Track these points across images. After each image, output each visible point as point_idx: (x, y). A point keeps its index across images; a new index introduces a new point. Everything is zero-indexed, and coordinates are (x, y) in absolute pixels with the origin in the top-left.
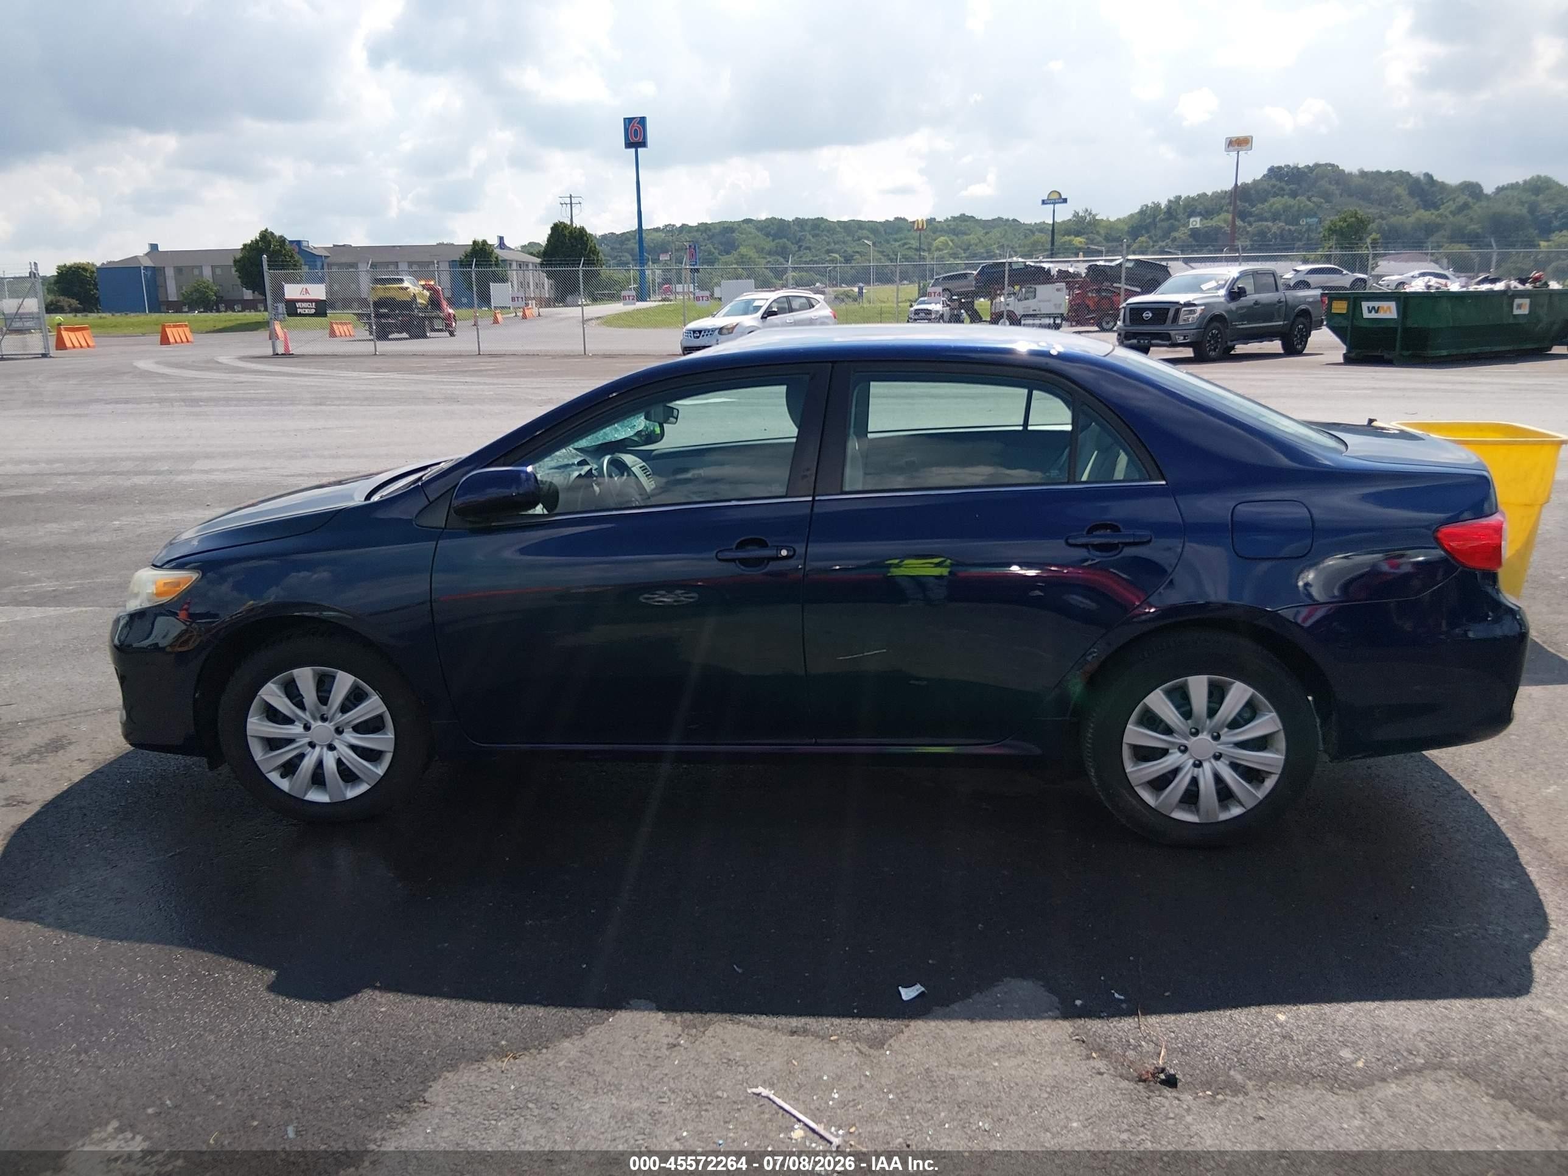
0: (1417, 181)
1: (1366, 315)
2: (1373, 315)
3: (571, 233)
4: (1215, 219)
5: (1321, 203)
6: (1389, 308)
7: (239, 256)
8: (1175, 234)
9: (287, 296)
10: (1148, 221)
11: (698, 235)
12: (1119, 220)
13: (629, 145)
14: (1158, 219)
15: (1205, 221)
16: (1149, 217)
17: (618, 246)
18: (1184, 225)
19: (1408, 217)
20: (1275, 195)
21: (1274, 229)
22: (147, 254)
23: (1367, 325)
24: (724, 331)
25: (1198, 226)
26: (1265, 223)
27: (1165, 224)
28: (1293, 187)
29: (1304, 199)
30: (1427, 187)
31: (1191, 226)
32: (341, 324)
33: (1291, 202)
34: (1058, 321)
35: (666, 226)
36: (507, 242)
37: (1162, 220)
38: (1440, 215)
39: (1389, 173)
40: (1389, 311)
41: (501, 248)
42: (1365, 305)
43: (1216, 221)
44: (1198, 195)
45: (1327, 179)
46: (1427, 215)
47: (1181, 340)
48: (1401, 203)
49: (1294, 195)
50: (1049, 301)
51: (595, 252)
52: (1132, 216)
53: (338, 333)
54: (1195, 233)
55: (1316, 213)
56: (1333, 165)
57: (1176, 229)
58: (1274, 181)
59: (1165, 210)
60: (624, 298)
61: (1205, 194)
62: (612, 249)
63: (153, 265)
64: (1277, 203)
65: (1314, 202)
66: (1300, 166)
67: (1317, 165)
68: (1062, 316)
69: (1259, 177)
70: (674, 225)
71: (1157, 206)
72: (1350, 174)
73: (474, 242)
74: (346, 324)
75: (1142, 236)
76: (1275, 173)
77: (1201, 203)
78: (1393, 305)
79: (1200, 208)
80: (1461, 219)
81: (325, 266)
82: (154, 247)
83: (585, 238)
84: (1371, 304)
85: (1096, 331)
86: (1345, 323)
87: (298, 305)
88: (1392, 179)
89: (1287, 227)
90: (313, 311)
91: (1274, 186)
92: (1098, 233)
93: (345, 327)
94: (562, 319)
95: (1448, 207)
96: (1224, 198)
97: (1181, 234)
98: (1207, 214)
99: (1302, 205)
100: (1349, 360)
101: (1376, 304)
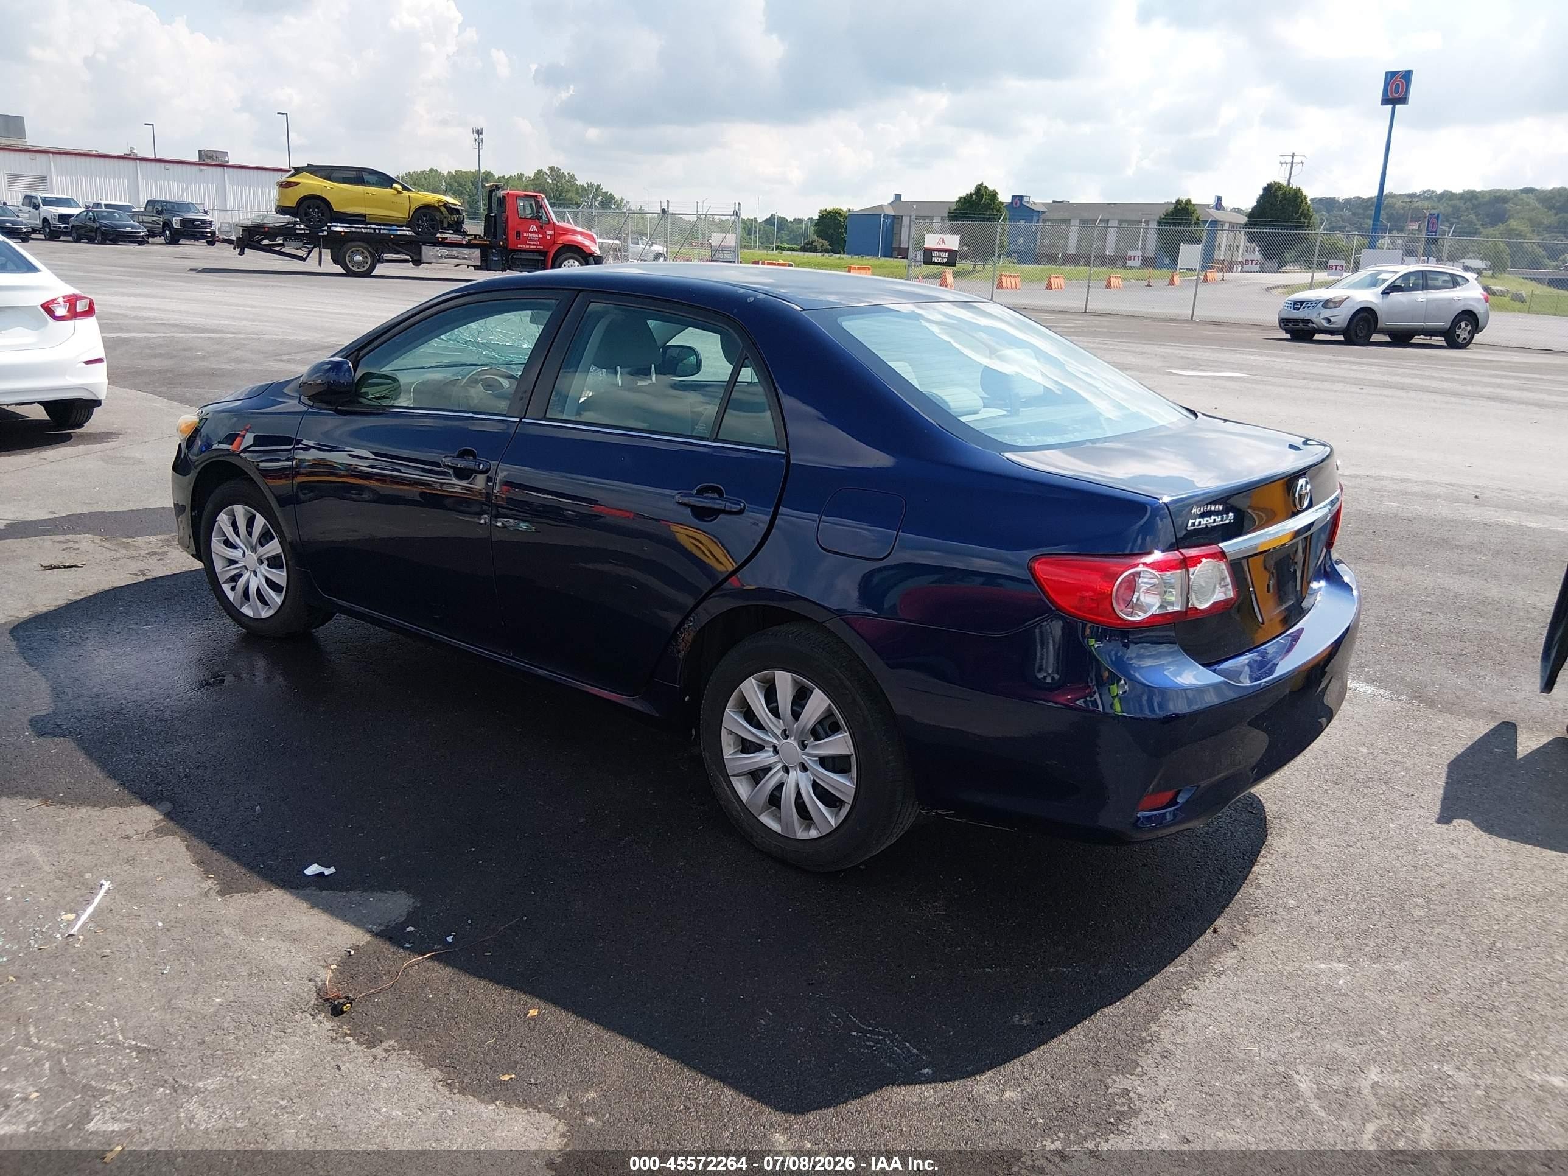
3: (1284, 194)
7: (953, 207)
9: (926, 245)
11: (1460, 204)
13: (1386, 101)
17: (1361, 211)
22: (891, 204)
24: (1331, 304)
32: (1010, 276)
35: (1425, 192)
36: (1224, 203)
41: (1217, 209)
51: (1307, 215)
53: (1004, 285)
60: (1331, 268)
62: (1354, 214)
63: (893, 213)
70: (1434, 192)
73: (1178, 201)
74: (1014, 276)
81: (1041, 221)
82: (898, 197)
83: (1299, 200)
87: (934, 254)
90: (945, 260)
93: (1013, 279)
94: (1245, 285)
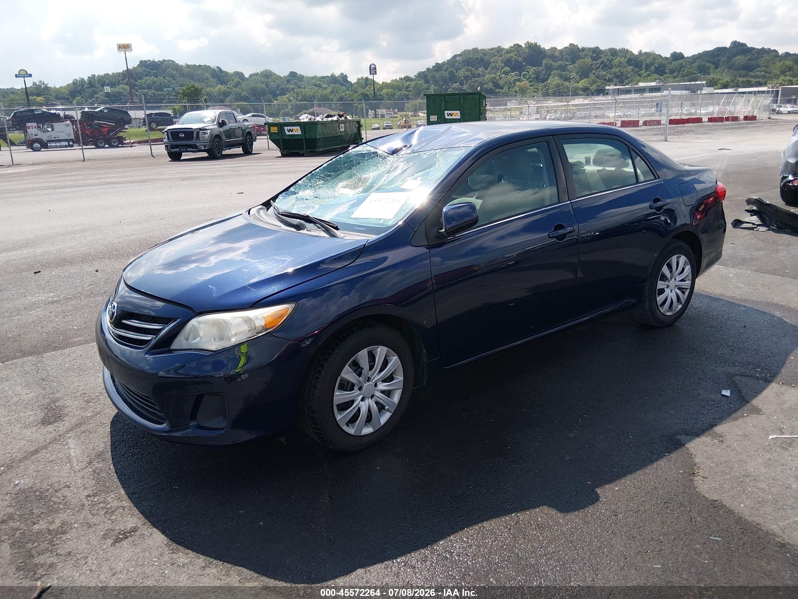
0: (214, 70)
1: (287, 133)
2: (290, 133)
4: (117, 88)
5: (171, 80)
6: (297, 129)
8: (96, 96)
10: (79, 88)
12: (61, 87)
14: (85, 87)
15: (112, 89)
16: (79, 86)
18: (100, 91)
19: (214, 88)
20: (146, 76)
21: (150, 93)
23: (288, 138)
25: (109, 91)
26: (145, 90)
27: (90, 90)
28: (155, 71)
29: (161, 78)
30: (219, 73)
31: (106, 91)
33: (155, 79)
34: (71, 143)
37: (87, 88)
38: (228, 88)
39: (200, 66)
40: (297, 131)
42: (286, 128)
43: (117, 89)
44: (105, 74)
45: (170, 68)
46: (222, 88)
47: (203, 148)
48: (209, 81)
49: (156, 76)
50: (63, 132)
52: (68, 85)
54: (108, 95)
55: (170, 86)
56: (172, 61)
57: (96, 93)
58: (144, 68)
59: (88, 82)
61: (108, 74)
64: (149, 80)
65: (167, 80)
66: (156, 61)
67: (164, 61)
68: (72, 140)
69: (135, 66)
71: (82, 80)
72: (181, 66)
75: (78, 96)
76: (143, 64)
77: (107, 79)
78: (298, 128)
79: (107, 82)
80: (238, 90)
84: (289, 128)
85: (93, 148)
86: (278, 137)
88: (202, 69)
89: (156, 93)
91: (145, 71)
92: (51, 95)
95: (231, 84)
96: (119, 77)
97: (100, 95)
98: (112, 85)
99: (161, 81)
100: (284, 155)
101: (291, 128)
